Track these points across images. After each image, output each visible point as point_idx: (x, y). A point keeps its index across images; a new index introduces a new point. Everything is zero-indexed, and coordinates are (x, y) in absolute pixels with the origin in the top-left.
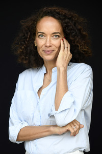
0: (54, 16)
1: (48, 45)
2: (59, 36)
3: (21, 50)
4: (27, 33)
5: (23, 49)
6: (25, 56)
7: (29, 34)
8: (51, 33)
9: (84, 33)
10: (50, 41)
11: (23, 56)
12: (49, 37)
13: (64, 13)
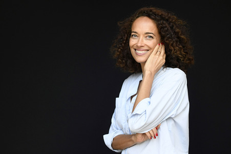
0: (149, 16)
1: (139, 45)
2: (152, 37)
3: (118, 53)
4: (125, 35)
5: (120, 52)
6: (122, 60)
7: (126, 36)
8: (144, 33)
9: (182, 37)
10: (142, 41)
11: (120, 60)
12: (141, 37)
13: (160, 14)
